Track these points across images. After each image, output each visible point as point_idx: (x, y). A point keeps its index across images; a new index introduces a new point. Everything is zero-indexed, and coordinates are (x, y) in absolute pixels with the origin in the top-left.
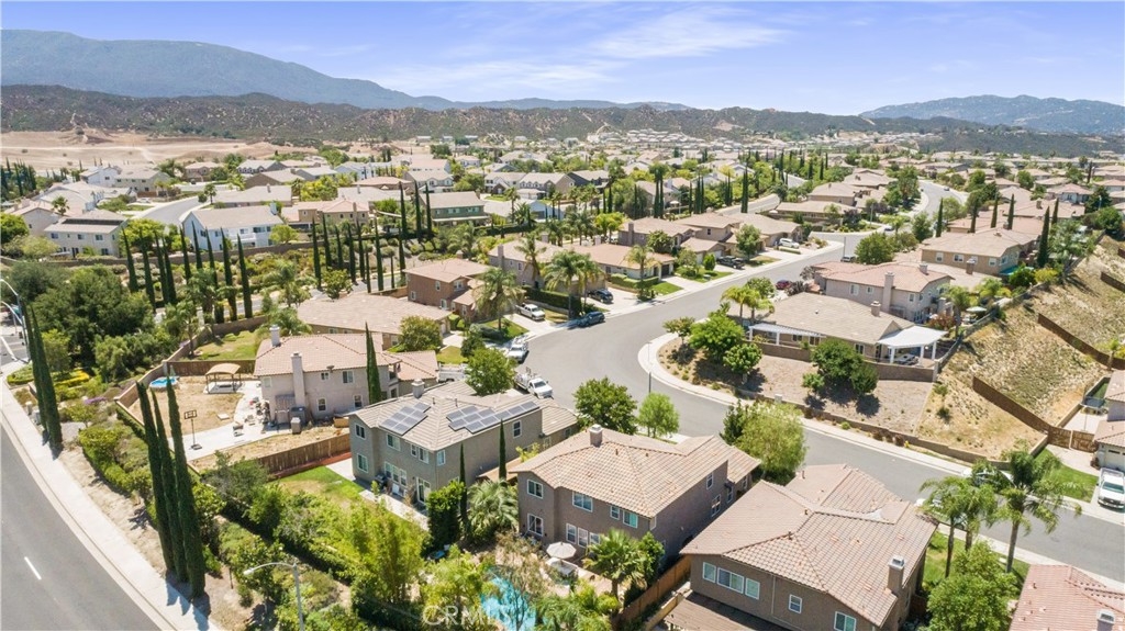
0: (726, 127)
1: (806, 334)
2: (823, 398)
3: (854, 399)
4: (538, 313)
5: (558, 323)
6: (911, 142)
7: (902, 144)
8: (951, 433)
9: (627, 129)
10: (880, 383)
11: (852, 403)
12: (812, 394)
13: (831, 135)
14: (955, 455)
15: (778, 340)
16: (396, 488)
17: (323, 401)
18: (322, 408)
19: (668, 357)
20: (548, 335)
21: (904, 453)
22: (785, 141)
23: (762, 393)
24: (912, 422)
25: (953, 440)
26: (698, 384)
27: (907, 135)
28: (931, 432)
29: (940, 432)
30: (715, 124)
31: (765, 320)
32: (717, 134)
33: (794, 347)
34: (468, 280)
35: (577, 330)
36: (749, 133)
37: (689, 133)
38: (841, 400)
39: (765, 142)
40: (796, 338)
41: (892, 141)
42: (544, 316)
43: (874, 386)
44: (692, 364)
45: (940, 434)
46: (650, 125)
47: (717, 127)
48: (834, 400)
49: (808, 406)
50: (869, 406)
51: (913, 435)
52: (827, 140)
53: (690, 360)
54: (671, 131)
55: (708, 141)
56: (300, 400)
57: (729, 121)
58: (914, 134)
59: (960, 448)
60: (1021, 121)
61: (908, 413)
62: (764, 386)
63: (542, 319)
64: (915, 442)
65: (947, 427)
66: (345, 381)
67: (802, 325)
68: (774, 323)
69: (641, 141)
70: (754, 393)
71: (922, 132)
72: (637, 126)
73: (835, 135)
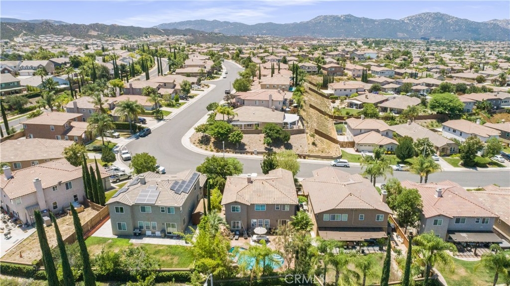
0: (95, 33)
1: (254, 123)
2: (271, 147)
3: (282, 145)
4: (116, 134)
5: (128, 137)
6: (182, 39)
7: (179, 41)
8: (319, 150)
9: (39, 35)
10: (292, 137)
11: (282, 147)
12: (266, 146)
13: (146, 37)
14: (323, 158)
15: (243, 127)
16: (149, 233)
17: (55, 203)
18: (55, 207)
19: (198, 143)
20: (128, 144)
21: (307, 161)
22: (126, 40)
23: (247, 150)
24: (306, 149)
25: (321, 153)
26: (219, 152)
27: (179, 36)
28: (313, 151)
29: (315, 151)
30: (88, 32)
31: (233, 120)
32: (91, 37)
33: (252, 128)
34: (70, 122)
35: (141, 138)
36: (107, 36)
37: (75, 36)
38: (278, 146)
39: (117, 41)
40: (250, 125)
41: (174, 39)
42: (119, 135)
43: (289, 139)
44: (211, 144)
45: (316, 151)
46: (51, 32)
47: (90, 33)
48: (275, 147)
49: (267, 152)
50: (289, 147)
51: (308, 154)
52: (145, 39)
53: (209, 142)
54: (65, 35)
55: (87, 40)
56: (43, 206)
57: (94, 30)
58: (182, 36)
59: (324, 155)
60: (216, 31)
61: (303, 146)
62: (246, 147)
63: (118, 137)
64: (309, 156)
65: (317, 149)
66: (67, 188)
67: (250, 119)
68: (238, 121)
69: (50, 41)
70: (244, 151)
71: (184, 35)
72: (44, 32)
73: (148, 37)
